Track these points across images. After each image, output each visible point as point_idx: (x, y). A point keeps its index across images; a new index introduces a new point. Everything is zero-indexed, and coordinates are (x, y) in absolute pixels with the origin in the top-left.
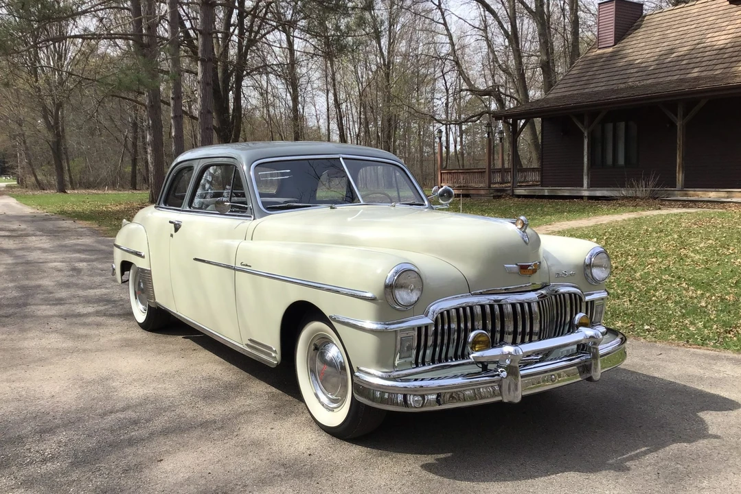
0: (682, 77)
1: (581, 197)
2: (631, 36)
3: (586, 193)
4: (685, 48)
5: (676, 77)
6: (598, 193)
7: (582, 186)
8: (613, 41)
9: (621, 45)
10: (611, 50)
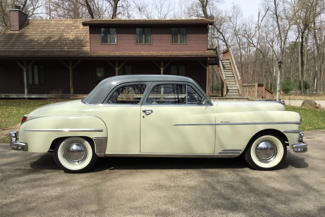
0: (61, 49)
1: (24, 98)
2: (26, 28)
3: (26, 96)
4: (57, 38)
5: (59, 49)
6: (33, 96)
7: (24, 93)
8: (18, 28)
9: (22, 31)
10: (17, 32)
